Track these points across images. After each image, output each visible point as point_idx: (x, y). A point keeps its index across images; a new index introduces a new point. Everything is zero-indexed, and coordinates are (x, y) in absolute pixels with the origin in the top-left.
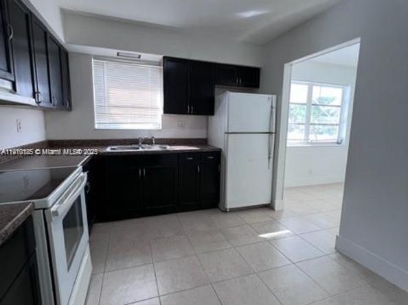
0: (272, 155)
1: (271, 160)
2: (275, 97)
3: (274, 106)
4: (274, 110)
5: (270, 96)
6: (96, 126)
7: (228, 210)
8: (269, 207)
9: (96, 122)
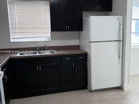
0: (121, 55)
1: (121, 58)
2: (121, 17)
3: (121, 23)
4: (121, 26)
5: (119, 17)
6: (11, 40)
7: (93, 91)
8: (120, 88)
9: (11, 38)
